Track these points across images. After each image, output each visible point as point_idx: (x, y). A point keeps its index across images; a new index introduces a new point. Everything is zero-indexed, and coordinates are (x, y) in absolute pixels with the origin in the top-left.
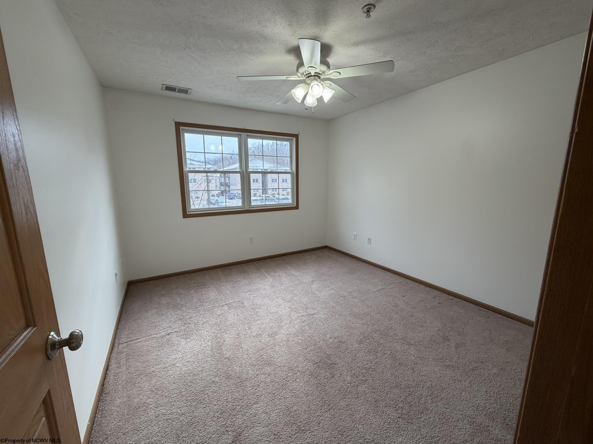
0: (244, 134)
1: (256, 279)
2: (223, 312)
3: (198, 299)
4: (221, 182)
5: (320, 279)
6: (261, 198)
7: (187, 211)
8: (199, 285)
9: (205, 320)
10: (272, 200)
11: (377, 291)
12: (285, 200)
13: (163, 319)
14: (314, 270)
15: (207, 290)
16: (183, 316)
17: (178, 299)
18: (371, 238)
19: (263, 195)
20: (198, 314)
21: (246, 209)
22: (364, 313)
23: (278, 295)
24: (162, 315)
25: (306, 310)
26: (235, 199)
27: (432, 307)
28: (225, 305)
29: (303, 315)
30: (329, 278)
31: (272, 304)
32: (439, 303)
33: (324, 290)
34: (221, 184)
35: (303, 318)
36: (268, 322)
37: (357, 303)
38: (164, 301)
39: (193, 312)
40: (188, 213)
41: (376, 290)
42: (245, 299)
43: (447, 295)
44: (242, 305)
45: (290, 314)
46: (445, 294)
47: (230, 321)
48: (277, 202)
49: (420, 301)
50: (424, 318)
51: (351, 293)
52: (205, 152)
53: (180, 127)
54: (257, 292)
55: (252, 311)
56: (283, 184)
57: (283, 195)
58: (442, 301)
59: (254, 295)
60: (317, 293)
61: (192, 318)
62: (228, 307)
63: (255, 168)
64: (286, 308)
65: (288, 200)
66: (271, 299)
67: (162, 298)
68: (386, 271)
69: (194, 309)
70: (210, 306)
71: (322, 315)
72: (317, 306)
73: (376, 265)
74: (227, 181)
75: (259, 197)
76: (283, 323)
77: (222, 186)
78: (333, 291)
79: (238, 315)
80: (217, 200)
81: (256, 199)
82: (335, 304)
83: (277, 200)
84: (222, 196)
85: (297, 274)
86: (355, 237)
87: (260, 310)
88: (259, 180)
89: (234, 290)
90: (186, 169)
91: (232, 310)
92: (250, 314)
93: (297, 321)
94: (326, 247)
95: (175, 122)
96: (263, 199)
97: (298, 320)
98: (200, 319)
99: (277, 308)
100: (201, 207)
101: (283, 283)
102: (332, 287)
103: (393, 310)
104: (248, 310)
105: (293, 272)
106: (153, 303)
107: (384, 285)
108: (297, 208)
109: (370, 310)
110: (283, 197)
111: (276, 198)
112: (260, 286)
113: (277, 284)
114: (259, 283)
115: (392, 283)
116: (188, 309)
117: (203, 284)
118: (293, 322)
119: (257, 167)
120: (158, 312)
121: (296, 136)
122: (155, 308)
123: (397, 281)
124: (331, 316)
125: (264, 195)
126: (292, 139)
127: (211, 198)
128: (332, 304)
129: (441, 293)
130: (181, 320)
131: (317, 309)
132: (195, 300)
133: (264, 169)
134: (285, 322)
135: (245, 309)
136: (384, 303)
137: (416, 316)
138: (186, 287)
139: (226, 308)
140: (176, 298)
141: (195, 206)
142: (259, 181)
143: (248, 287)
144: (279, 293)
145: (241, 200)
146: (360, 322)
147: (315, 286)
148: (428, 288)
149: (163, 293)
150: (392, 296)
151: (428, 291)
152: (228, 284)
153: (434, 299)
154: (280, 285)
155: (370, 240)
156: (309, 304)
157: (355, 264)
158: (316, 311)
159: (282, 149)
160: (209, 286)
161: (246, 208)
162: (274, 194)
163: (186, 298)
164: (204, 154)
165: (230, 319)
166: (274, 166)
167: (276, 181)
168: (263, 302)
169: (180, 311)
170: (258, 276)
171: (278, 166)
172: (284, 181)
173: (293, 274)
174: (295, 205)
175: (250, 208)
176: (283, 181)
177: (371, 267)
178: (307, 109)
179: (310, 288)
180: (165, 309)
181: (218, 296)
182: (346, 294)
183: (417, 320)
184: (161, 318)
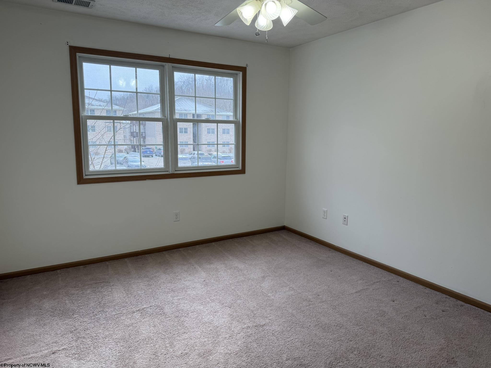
0: (168, 66)
1: (182, 274)
2: (133, 321)
3: (96, 303)
4: (132, 131)
5: (275, 274)
6: (191, 156)
7: (84, 175)
8: (98, 283)
9: (107, 334)
10: (207, 159)
11: (356, 292)
12: (226, 159)
13: (46, 331)
14: (266, 260)
15: (110, 290)
16: (75, 327)
17: (67, 302)
18: (348, 216)
19: (194, 152)
20: (96, 324)
21: (171, 173)
22: (336, 325)
23: (214, 297)
24: (45, 325)
25: (254, 320)
26: (152, 156)
27: (433, 317)
28: (137, 311)
29: (249, 327)
30: (287, 273)
31: (205, 310)
32: (443, 311)
33: (280, 290)
34: (132, 134)
35: (249, 330)
36: (199, 337)
37: (326, 310)
38: (47, 304)
39: (90, 321)
40: (85, 177)
41: (354, 291)
42: (166, 303)
43: (455, 300)
44: (162, 311)
45: (230, 325)
46: (452, 299)
47: (144, 334)
48: (214, 162)
49: (417, 308)
50: (421, 331)
51: (318, 295)
52: (112, 89)
53: (77, 54)
54: (184, 292)
55: (176, 320)
56: (225, 136)
57: (224, 152)
58: (448, 308)
59: (179, 297)
60: (269, 295)
61: (87, 329)
62: (140, 314)
63: (182, 112)
64: (225, 316)
65: (231, 159)
66: (203, 303)
67: (44, 300)
68: (370, 265)
69: (91, 317)
70: (114, 313)
71: (277, 326)
72: (268, 314)
73: (355, 255)
74: (142, 131)
75: (188, 155)
76: (220, 337)
77: (134, 137)
78: (292, 292)
79: (155, 326)
80: (125, 158)
81: (184, 157)
82: (295, 311)
83: (214, 159)
84: (133, 151)
85: (241, 266)
86: (326, 214)
87: (187, 319)
88: (189, 129)
89: (150, 290)
90: (84, 113)
91: (147, 319)
92: (173, 325)
93: (240, 335)
94: (283, 228)
95: (69, 46)
96: (194, 158)
97: (242, 334)
98: (100, 331)
99: (211, 316)
100: (102, 168)
101: (221, 280)
102: (291, 286)
103: (378, 320)
104: (169, 318)
105: (236, 263)
106: (31, 308)
107: (367, 284)
108: (242, 171)
109: (345, 319)
110: (223, 155)
111: (213, 157)
112: (188, 283)
113: (212, 281)
114: (186, 279)
115: (377, 282)
116: (83, 317)
117: (104, 281)
118: (234, 337)
119: (186, 110)
120: (38, 320)
121: (243, 70)
122: (34, 316)
123: (385, 279)
124: (289, 329)
125: (196, 152)
126: (237, 74)
127: (118, 154)
128: (290, 311)
129: (448, 296)
130: (71, 332)
131: (270, 318)
132: (92, 304)
133: (197, 113)
134: (224, 336)
135: (166, 318)
136: (365, 310)
137: (409, 329)
138: (80, 285)
139: (137, 315)
140: (65, 301)
141: (94, 166)
142: (188, 132)
143: (169, 285)
144: (216, 293)
145: (163, 158)
146: (331, 337)
147: (266, 285)
148: (428, 289)
149: (45, 293)
150: (376, 300)
151: (427, 293)
152: (141, 281)
153: (437, 305)
154: (217, 283)
155: (346, 220)
156: (258, 310)
157: (325, 254)
158: (267, 321)
159: (222, 85)
160: (113, 284)
161: (171, 171)
162: (210, 150)
163: (80, 302)
164: (110, 92)
165: (144, 332)
166: (211, 110)
167: (213, 133)
168: (191, 307)
169: (70, 320)
170: (186, 269)
171: (216, 110)
172: (225, 131)
173: (237, 267)
174: (240, 168)
175: (175, 171)
176: (224, 133)
177: (348, 257)
178: (259, 34)
179: (259, 288)
180: (49, 317)
181: (127, 298)
182: (310, 297)
183: (412, 334)
184: (43, 329)
